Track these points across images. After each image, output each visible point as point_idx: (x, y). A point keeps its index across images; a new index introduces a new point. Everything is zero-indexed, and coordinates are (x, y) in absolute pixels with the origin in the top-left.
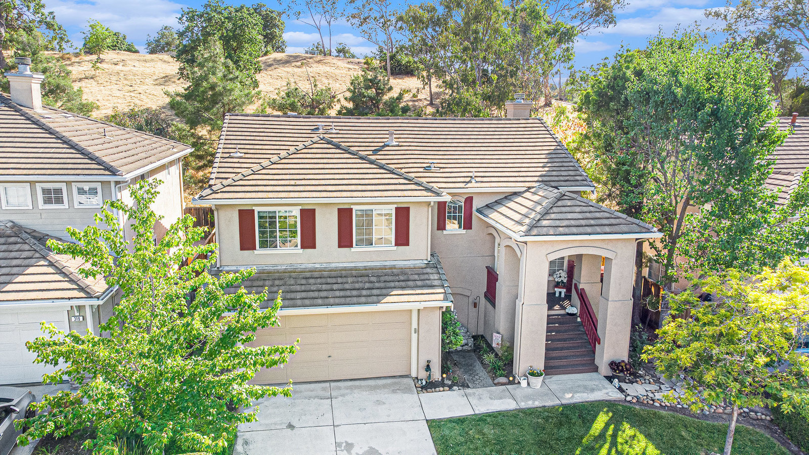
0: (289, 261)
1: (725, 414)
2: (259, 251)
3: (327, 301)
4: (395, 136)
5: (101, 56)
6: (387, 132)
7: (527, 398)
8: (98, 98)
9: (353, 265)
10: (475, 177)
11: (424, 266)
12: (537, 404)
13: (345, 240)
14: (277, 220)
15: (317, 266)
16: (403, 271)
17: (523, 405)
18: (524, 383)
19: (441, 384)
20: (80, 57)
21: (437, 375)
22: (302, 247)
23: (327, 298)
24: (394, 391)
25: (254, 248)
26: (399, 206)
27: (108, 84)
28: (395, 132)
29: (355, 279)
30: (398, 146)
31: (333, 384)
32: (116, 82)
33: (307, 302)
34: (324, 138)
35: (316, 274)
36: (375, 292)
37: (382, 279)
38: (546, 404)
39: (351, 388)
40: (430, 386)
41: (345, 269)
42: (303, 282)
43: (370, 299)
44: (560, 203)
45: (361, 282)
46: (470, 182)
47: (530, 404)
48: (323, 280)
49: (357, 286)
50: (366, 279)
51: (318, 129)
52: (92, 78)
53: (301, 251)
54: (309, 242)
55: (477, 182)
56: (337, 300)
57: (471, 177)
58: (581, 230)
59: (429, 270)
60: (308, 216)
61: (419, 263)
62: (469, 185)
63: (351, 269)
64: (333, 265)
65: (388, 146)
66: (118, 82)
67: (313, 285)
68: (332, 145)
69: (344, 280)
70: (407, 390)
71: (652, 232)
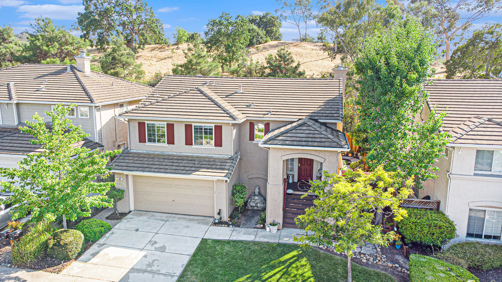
0: (162, 150)
2: (148, 144)
3: (166, 171)
4: (242, 88)
6: (238, 86)
7: (264, 237)
9: (192, 155)
10: (272, 111)
12: (265, 240)
13: (189, 142)
14: (156, 128)
15: (174, 153)
16: (215, 160)
17: (257, 239)
18: (268, 229)
22: (168, 143)
23: (167, 169)
24: (199, 223)
25: (145, 142)
26: (217, 125)
28: (242, 86)
29: (188, 161)
30: (242, 93)
31: (173, 215)
33: (157, 170)
34: (198, 88)
35: (171, 157)
36: (193, 169)
37: (201, 163)
38: (270, 241)
40: (221, 223)
41: (186, 156)
42: (162, 160)
43: (188, 172)
45: (189, 163)
46: (267, 114)
47: (262, 240)
48: (172, 161)
49: (186, 165)
50: (193, 162)
51: (207, 83)
53: (167, 145)
54: (171, 141)
55: (271, 114)
56: (171, 171)
57: (270, 112)
59: (229, 161)
60: (170, 127)
61: (226, 157)
62: (266, 116)
63: (189, 157)
64: (182, 154)
65: (237, 93)
67: (166, 162)
69: (182, 161)
70: (207, 224)
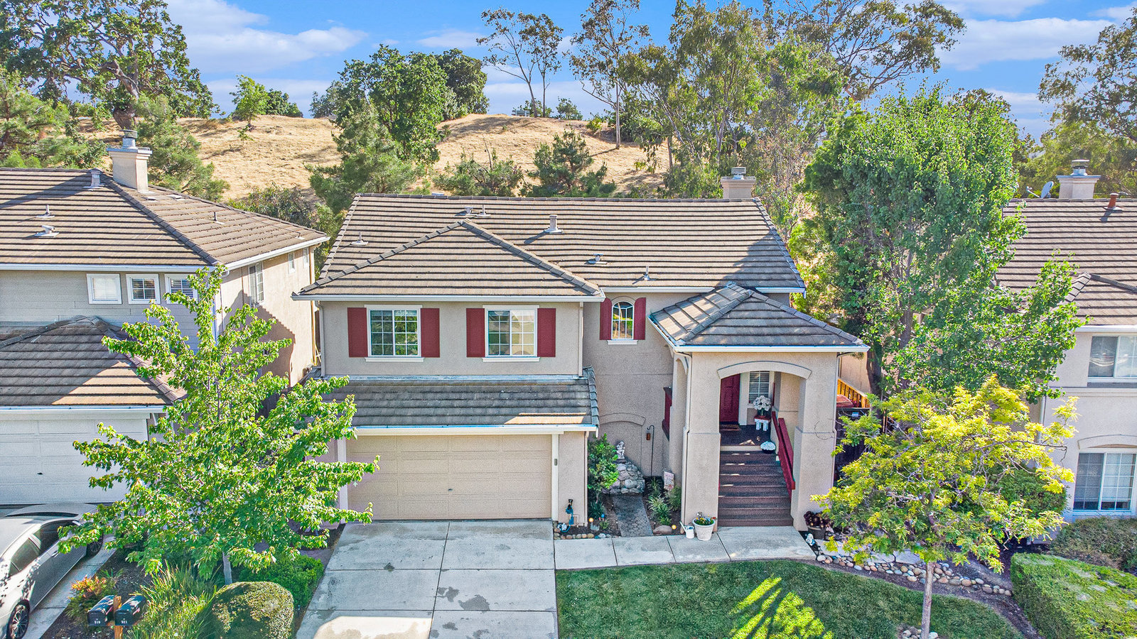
0: (407, 372)
1: (951, 584)
2: (371, 358)
3: (443, 420)
4: (557, 222)
5: (252, 122)
6: (548, 217)
7: (689, 550)
8: (243, 175)
9: (484, 378)
10: (650, 273)
11: (572, 382)
12: (699, 558)
13: (475, 349)
14: (394, 321)
15: (441, 378)
16: (545, 388)
17: (680, 559)
18: (690, 534)
19: (587, 530)
20: (228, 124)
21: (582, 518)
22: (423, 355)
23: (444, 416)
24: (525, 536)
25: (366, 355)
26: (543, 307)
27: (257, 157)
28: (558, 217)
29: (483, 395)
30: (561, 234)
31: (453, 524)
32: (266, 155)
33: (419, 420)
34: (464, 223)
35: (438, 388)
36: (504, 411)
37: (517, 396)
38: (710, 559)
39: (474, 530)
40: (572, 531)
41: (474, 383)
42: (420, 396)
43: (495, 419)
44: (742, 307)
45: (490, 399)
46: (641, 279)
47: (690, 558)
48: (445, 396)
49: (483, 403)
50: (497, 395)
51: (465, 212)
52: (238, 150)
53: (422, 360)
54: (431, 349)
55: (650, 279)
56: (455, 419)
57: (644, 273)
58: (761, 339)
59: (577, 388)
60: (431, 316)
61: (568, 379)
62: (640, 283)
63: (481, 383)
64: (461, 378)
65: (548, 234)
66: (269, 155)
67: (431, 400)
68: (473, 232)
69: (469, 395)
70: (542, 535)
71: (855, 345)
